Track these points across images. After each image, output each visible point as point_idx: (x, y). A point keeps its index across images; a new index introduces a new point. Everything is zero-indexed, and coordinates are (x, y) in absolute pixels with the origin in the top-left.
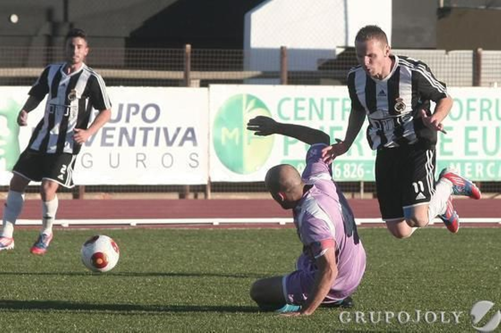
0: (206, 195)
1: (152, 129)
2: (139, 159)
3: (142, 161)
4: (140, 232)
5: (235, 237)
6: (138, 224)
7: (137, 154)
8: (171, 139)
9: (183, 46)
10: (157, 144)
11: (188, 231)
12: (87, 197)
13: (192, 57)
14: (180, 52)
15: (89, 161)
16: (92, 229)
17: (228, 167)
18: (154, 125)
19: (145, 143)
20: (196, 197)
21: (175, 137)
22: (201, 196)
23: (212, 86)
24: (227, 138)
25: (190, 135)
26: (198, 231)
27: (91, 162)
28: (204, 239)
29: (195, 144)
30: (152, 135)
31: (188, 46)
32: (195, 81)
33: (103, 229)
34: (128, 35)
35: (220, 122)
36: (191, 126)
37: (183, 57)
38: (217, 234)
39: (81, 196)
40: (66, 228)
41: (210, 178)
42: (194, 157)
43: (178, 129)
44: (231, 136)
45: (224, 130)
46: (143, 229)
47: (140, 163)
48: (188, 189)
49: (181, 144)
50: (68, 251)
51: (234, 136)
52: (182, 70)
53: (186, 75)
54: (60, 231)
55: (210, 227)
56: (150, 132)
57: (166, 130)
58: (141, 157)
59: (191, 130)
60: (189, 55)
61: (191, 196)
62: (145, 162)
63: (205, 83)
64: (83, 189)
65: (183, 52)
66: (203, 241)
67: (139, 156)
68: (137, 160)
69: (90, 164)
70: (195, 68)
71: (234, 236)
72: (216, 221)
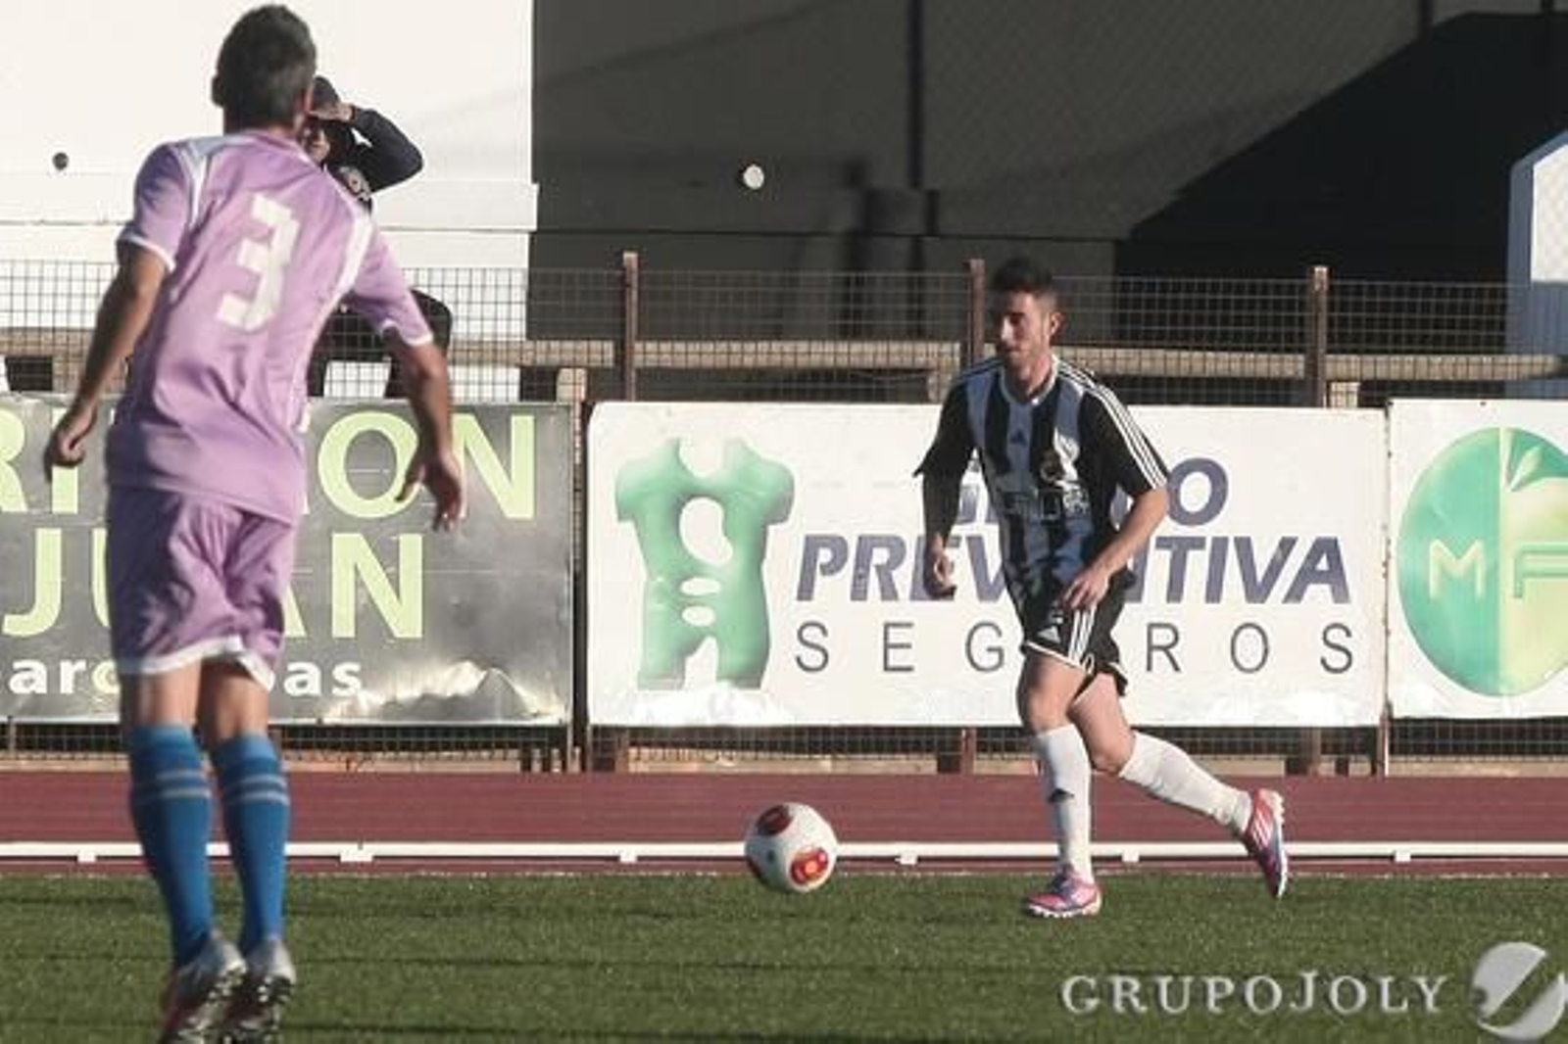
0: (1376, 763)
1: (1198, 543)
2: (1156, 641)
3: (1166, 649)
4: (1152, 884)
5: (1462, 906)
6: (1142, 859)
7: (1151, 626)
8: (1260, 574)
9: (1305, 272)
10: (1214, 593)
11: (1308, 881)
12: (984, 765)
13: (1331, 306)
14: (1291, 289)
15: (990, 650)
16: (997, 874)
17: (1446, 670)
18: (1208, 531)
19: (1175, 591)
20: (1342, 768)
21: (1275, 569)
22: (1359, 767)
23: (1400, 406)
24: (1444, 573)
25: (1323, 564)
26: (1345, 883)
27: (1000, 651)
28: (1358, 912)
29: (1341, 594)
30: (1198, 564)
31: (1321, 271)
32: (1341, 387)
33: (1029, 874)
34: (1124, 233)
35: (1423, 521)
36: (1327, 533)
37: (1302, 305)
38: (1402, 895)
39: (963, 765)
40: (909, 867)
41: (1388, 706)
42: (1336, 636)
43: (1287, 545)
44: (1458, 568)
45: (1437, 548)
46: (1164, 876)
47: (1157, 655)
48: (1318, 741)
49: (1295, 594)
50: (908, 947)
51: (1471, 572)
52: (1301, 351)
53: (1313, 367)
54: (887, 879)
55: (1384, 870)
56: (1193, 555)
57: (1244, 546)
58: (1162, 637)
59: (1327, 547)
60: (1324, 299)
61: (1326, 767)
62: (1173, 651)
63: (1375, 395)
64: (973, 744)
65: (1303, 289)
66: (1354, 918)
67: (1156, 632)
68: (1151, 648)
69: (995, 657)
70: (1342, 344)
71: (1457, 900)
72: (1403, 852)
